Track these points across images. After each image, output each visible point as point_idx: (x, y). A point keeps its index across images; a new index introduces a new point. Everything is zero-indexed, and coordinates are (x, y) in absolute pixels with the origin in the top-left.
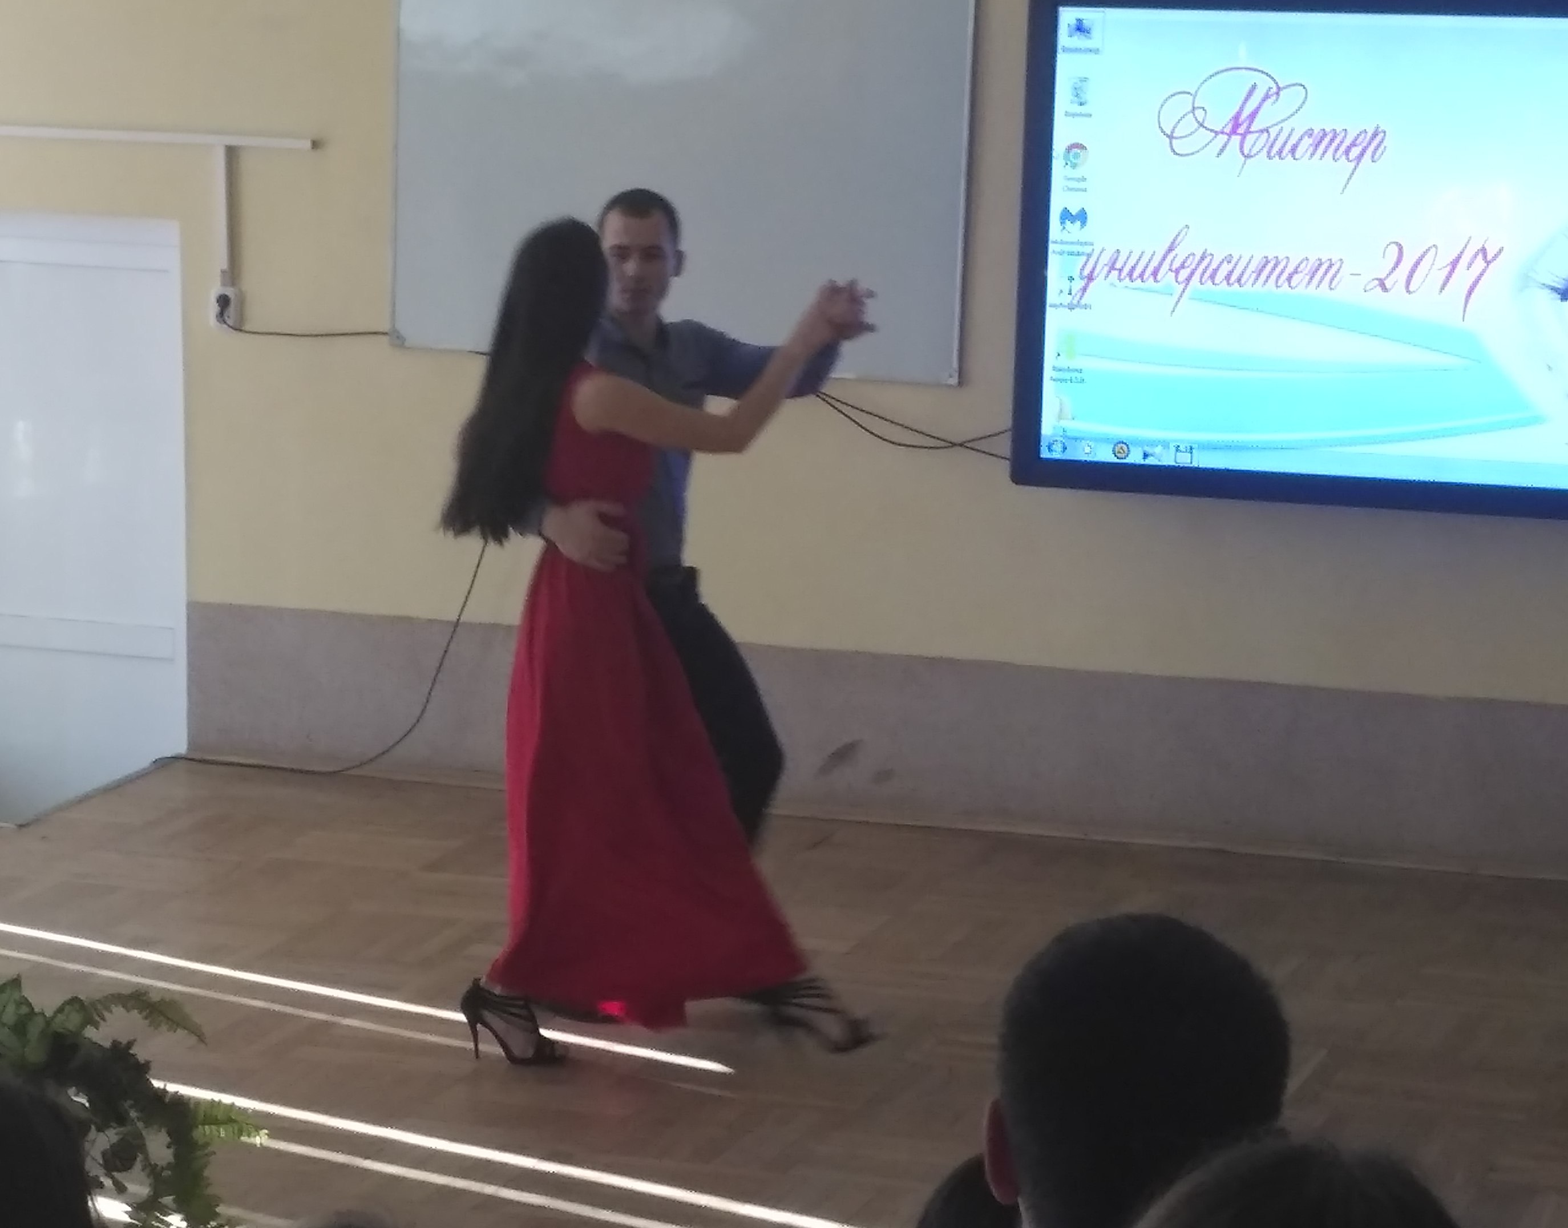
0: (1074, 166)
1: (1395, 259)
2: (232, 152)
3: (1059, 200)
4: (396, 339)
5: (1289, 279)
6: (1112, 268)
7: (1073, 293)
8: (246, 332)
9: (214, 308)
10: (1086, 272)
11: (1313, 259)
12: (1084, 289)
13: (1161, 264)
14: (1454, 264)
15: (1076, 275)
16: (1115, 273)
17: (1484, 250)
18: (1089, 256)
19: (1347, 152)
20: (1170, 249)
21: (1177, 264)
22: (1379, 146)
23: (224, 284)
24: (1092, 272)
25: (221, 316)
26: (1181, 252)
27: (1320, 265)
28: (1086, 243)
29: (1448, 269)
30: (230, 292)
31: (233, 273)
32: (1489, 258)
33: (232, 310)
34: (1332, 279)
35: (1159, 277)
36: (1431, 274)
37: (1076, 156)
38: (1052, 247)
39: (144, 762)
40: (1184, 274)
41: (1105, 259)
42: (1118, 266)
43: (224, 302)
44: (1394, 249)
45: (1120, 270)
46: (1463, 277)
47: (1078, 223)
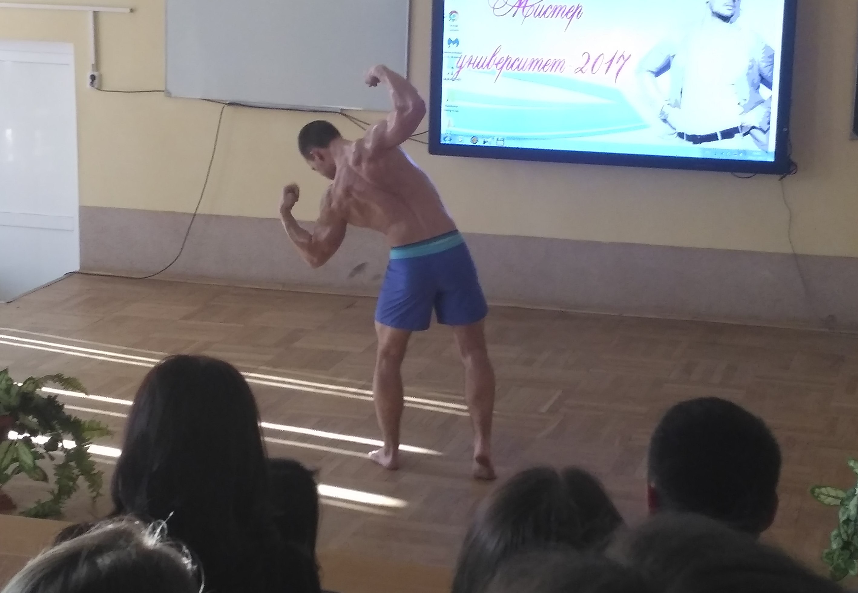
0: (454, 20)
1: (587, 60)
2: (96, 14)
3: (447, 35)
4: (168, 94)
5: (543, 68)
6: (470, 64)
7: (454, 74)
8: (104, 91)
9: (89, 80)
10: (459, 65)
11: (552, 60)
12: (459, 72)
13: (490, 61)
14: (612, 61)
15: (455, 66)
16: (471, 66)
17: (623, 56)
18: (460, 58)
19: (567, 14)
20: (494, 55)
21: (496, 62)
22: (579, 13)
23: (93, 70)
24: (462, 65)
25: (92, 83)
26: (498, 57)
27: (556, 62)
28: (458, 53)
29: (608, 64)
30: (96, 74)
31: (97, 65)
32: (625, 60)
33: (96, 81)
34: (561, 67)
35: (489, 67)
36: (602, 66)
37: (454, 16)
38: (444, 55)
39: (60, 274)
40: (500, 66)
41: (467, 59)
42: (472, 62)
43: (93, 77)
44: (586, 55)
45: (474, 64)
46: (615, 67)
47: (456, 44)
